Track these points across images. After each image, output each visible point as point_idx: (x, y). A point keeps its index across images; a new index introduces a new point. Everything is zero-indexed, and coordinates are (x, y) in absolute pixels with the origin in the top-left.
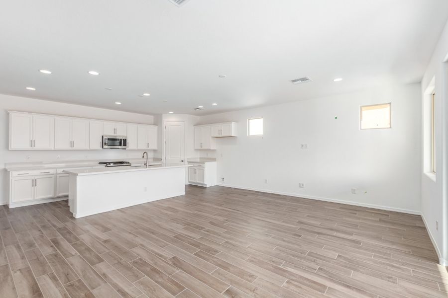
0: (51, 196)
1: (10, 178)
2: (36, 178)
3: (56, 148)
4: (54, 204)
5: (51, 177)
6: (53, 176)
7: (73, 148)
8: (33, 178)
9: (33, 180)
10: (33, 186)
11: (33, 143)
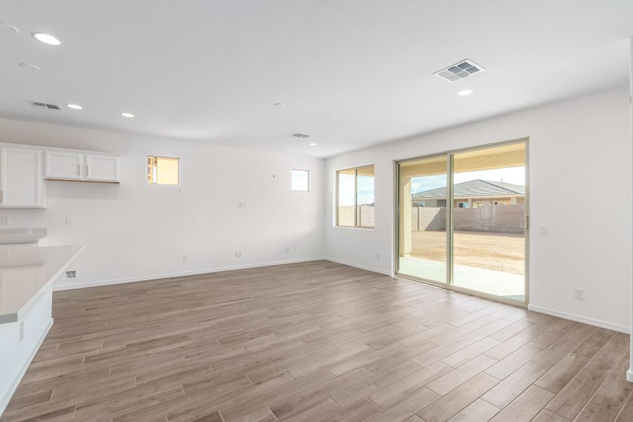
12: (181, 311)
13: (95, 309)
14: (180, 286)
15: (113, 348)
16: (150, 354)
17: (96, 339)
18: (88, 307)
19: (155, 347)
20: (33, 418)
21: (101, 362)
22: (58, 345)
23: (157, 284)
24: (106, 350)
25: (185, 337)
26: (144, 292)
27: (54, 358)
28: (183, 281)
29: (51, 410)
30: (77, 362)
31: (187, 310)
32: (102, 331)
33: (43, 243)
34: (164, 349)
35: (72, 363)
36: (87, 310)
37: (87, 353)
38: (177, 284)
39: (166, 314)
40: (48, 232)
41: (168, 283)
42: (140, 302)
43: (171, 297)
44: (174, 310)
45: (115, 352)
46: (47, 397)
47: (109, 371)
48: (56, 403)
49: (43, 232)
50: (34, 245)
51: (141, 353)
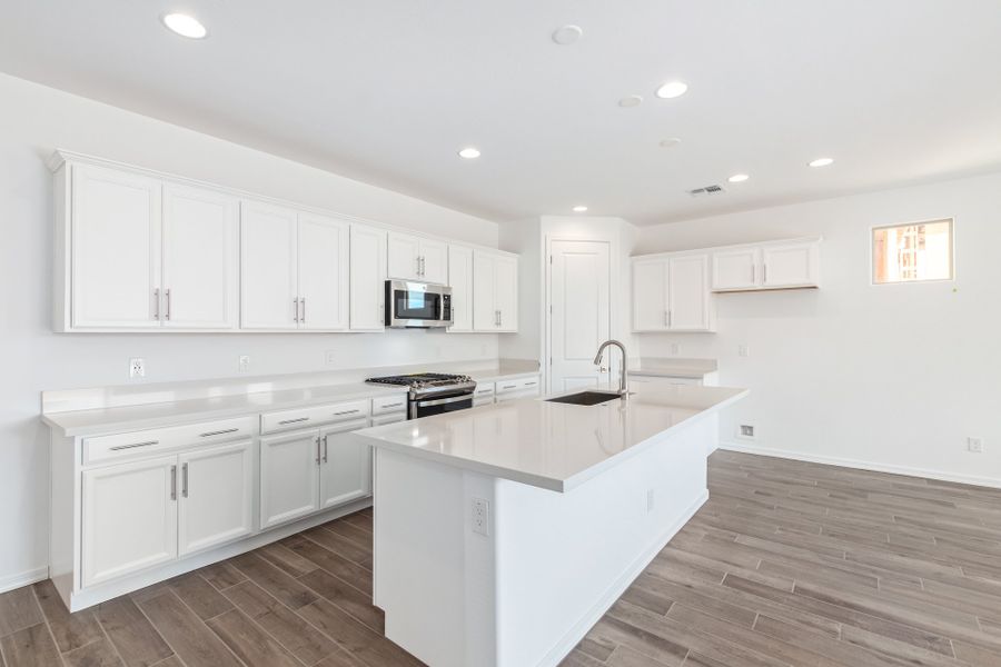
0: (241, 530)
1: (78, 468)
2: (185, 457)
3: (245, 324)
4: (246, 561)
5: (242, 451)
6: (249, 442)
7: (301, 325)
8: (172, 460)
9: (174, 470)
10: (174, 496)
11: (161, 302)
12: (937, 568)
13: (769, 495)
14: (952, 505)
15: (773, 580)
16: (835, 633)
17: (754, 549)
18: (761, 490)
19: (852, 623)
20: (640, 630)
21: (748, 596)
22: (704, 533)
23: (895, 485)
24: (761, 577)
25: (932, 639)
26: (862, 492)
27: (691, 552)
28: (965, 496)
29: (659, 634)
30: (716, 575)
31: (956, 572)
32: (766, 539)
33: (711, 380)
34: (871, 639)
35: (708, 573)
36: (756, 492)
37: (733, 567)
38: (947, 499)
39: (897, 559)
40: (719, 364)
41: (922, 489)
42: (849, 510)
43: (922, 525)
44: (923, 559)
45: (774, 589)
46: (662, 608)
47: (753, 620)
48: (669, 626)
49: (712, 366)
50: (699, 382)
51: (818, 620)
